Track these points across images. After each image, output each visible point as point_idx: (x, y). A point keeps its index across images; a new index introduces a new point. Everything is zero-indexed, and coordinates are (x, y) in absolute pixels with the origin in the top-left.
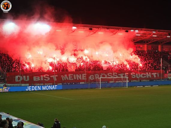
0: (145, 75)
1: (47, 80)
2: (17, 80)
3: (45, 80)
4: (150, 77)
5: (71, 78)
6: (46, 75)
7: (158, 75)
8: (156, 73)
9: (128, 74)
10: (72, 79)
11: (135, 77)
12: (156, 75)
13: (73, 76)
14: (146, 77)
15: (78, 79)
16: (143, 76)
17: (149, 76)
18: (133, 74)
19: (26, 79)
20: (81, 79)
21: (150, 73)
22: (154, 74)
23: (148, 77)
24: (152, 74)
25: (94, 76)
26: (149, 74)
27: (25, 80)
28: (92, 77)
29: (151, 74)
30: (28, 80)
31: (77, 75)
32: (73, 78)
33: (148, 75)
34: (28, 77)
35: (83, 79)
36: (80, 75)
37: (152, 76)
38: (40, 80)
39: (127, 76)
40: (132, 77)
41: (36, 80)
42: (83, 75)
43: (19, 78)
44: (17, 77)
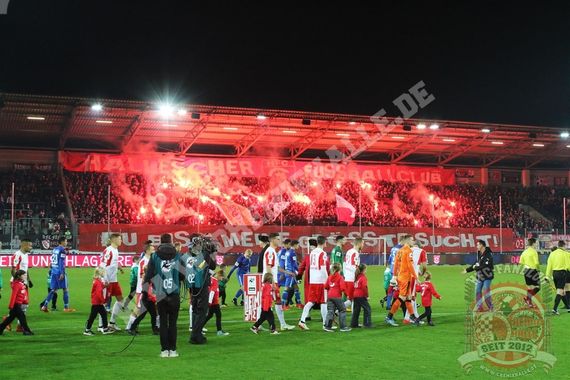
0: (457, 241)
4: (472, 245)
5: (247, 242)
6: (180, 232)
7: (496, 242)
8: (489, 237)
12: (491, 241)
14: (458, 244)
17: (468, 243)
19: (130, 240)
21: (470, 236)
23: (464, 245)
26: (467, 238)
27: (126, 242)
28: (304, 240)
29: (474, 238)
30: (134, 242)
33: (465, 240)
34: (134, 236)
44: (105, 236)
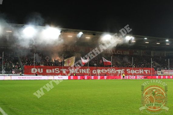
0: (139, 72)
1: (58, 73)
2: (32, 72)
3: (56, 72)
4: (143, 73)
6: (56, 69)
7: (149, 72)
9: (124, 70)
10: (78, 73)
11: (130, 73)
12: (148, 72)
13: (79, 70)
14: (139, 73)
15: (83, 73)
16: (137, 72)
18: (128, 70)
19: (41, 71)
20: (85, 72)
22: (146, 71)
23: (141, 73)
24: (144, 71)
25: (96, 70)
27: (39, 72)
28: (94, 71)
31: (82, 70)
32: (79, 71)
33: (141, 71)
35: (87, 73)
36: (85, 70)
37: (144, 72)
38: (51, 72)
39: (124, 71)
40: (128, 73)
41: (49, 72)
42: (87, 69)
43: (34, 71)
44: (33, 69)
